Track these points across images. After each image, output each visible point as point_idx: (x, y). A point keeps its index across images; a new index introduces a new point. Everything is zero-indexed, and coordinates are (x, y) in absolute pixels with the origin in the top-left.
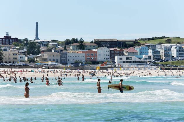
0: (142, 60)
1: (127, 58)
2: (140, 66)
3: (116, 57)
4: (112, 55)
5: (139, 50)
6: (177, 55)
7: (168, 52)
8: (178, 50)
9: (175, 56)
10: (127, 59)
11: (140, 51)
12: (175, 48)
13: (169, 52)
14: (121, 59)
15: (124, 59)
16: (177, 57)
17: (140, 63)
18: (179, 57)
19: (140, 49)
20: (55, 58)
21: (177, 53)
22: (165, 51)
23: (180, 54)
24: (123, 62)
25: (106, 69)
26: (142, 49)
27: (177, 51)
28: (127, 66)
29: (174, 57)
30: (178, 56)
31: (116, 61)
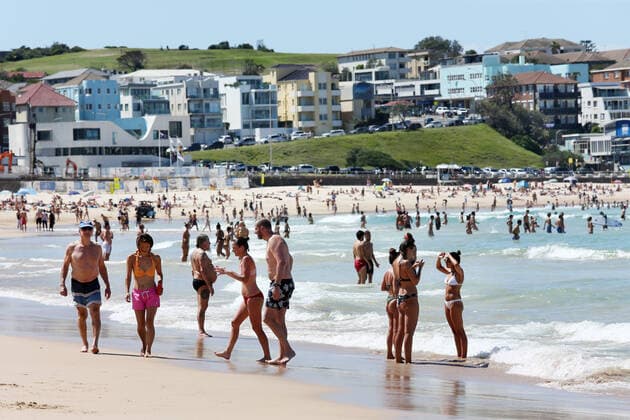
1: (79, 134)
5: (76, 97)
6: (243, 118)
7: (207, 106)
8: (248, 94)
9: (236, 124)
10: (75, 139)
11: (82, 99)
12: (236, 85)
13: (211, 105)
14: (46, 135)
15: (63, 135)
16: (246, 126)
18: (256, 125)
19: (81, 92)
21: (242, 109)
22: (191, 98)
23: (258, 113)
24: (58, 152)
26: (90, 91)
27: (245, 99)
29: (231, 128)
30: (250, 121)
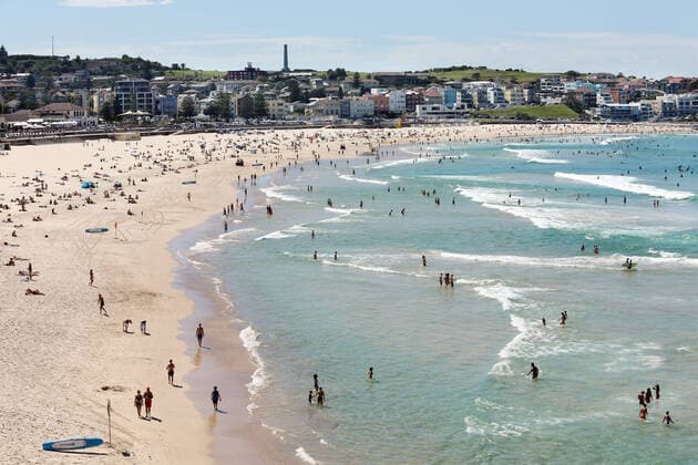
0: (454, 110)
2: (451, 120)
3: (417, 106)
4: (411, 103)
5: (443, 94)
6: (494, 100)
8: (496, 93)
9: (492, 102)
10: (432, 110)
12: (492, 90)
13: (484, 96)
14: (424, 109)
15: (429, 109)
16: (495, 102)
17: (450, 115)
18: (498, 102)
19: (445, 92)
20: (334, 108)
22: (477, 93)
23: (499, 99)
24: (429, 113)
25: (408, 125)
26: (447, 92)
28: (434, 120)
31: (417, 111)
